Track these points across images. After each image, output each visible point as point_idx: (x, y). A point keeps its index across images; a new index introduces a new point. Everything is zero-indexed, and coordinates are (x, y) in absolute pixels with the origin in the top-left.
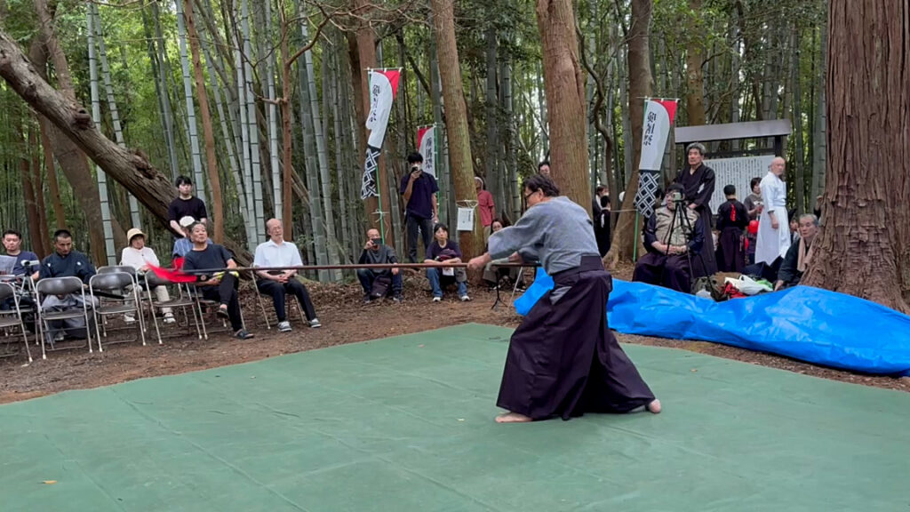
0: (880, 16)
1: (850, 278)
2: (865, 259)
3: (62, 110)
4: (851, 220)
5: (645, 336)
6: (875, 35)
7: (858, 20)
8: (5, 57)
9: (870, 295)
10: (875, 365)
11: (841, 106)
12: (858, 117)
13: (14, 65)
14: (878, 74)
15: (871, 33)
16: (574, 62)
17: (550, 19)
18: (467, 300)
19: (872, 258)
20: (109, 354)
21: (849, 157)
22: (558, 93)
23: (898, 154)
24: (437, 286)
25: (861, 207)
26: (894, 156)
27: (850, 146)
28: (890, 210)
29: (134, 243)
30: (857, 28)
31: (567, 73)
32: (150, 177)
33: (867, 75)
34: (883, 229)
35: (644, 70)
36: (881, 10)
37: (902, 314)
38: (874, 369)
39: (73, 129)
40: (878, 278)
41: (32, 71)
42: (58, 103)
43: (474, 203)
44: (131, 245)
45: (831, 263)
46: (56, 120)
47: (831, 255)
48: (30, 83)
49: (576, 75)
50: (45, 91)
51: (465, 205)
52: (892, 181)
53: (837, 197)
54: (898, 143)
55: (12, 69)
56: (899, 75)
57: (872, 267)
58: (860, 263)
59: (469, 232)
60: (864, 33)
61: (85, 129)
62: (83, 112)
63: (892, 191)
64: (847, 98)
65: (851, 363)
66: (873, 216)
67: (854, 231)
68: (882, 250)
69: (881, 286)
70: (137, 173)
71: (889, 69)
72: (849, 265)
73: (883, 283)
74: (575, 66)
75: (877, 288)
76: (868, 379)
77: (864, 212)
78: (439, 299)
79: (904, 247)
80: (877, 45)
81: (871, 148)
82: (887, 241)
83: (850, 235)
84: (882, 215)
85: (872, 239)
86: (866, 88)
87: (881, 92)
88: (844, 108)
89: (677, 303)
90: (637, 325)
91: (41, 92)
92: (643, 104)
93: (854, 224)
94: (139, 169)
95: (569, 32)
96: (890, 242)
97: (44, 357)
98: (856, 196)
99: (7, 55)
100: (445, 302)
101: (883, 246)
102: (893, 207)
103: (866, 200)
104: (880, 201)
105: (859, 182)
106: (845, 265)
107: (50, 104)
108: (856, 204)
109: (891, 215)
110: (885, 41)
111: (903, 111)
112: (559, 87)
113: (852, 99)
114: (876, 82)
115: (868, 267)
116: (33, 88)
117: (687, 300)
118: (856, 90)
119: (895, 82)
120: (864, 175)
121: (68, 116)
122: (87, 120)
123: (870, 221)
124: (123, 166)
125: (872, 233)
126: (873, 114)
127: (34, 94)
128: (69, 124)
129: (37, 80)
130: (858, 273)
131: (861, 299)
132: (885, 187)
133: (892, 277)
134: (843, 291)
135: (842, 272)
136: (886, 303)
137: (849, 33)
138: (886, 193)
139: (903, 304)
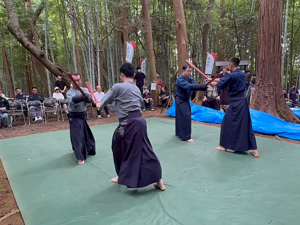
0: (273, 32)
1: (262, 107)
2: (267, 101)
3: (36, 52)
4: (263, 90)
5: (204, 122)
6: (271, 37)
7: (267, 33)
8: (20, 36)
9: (268, 112)
10: (268, 132)
11: (261, 57)
12: (266, 60)
14: (272, 48)
15: (270, 36)
16: (185, 41)
17: (179, 29)
18: (153, 110)
19: (269, 101)
20: (49, 123)
21: (263, 72)
22: (181, 51)
23: (277, 72)
24: (144, 106)
25: (266, 86)
26: (276, 72)
27: (263, 69)
28: (274, 87)
30: (266, 35)
31: (184, 45)
32: (62, 72)
33: (269, 48)
34: (272, 93)
35: (207, 45)
36: (273, 30)
37: (276, 118)
38: (267, 133)
39: (40, 58)
40: (270, 107)
41: (28, 41)
42: (35, 50)
43: (156, 82)
45: (257, 102)
46: (34, 55)
47: (257, 100)
48: (27, 44)
49: (186, 46)
50: (32, 46)
51: (153, 82)
52: (275, 79)
53: (260, 83)
54: (277, 69)
55: (22, 40)
56: (278, 49)
57: (269, 104)
58: (265, 103)
59: (154, 90)
60: (268, 36)
61: (43, 58)
62: (43, 53)
63: (275, 82)
64: (263, 54)
65: (261, 131)
66: (269, 90)
67: (264, 93)
68: (272, 99)
69: (271, 109)
70: (58, 71)
71: (275, 47)
72: (262, 103)
73: (272, 109)
74: (186, 43)
75: (270, 110)
76: (265, 136)
77: (267, 88)
78: (145, 110)
79: (278, 98)
80: (272, 40)
81: (269, 70)
82: (273, 96)
83: (263, 94)
84: (272, 89)
85: (269, 96)
86: (268, 52)
87: (272, 53)
88: (262, 58)
89: (213, 113)
90: (202, 119)
92: (206, 55)
93: (264, 91)
94: (59, 70)
95: (185, 33)
96: (274, 97)
97: (30, 124)
98: (265, 83)
99: (21, 36)
100: (146, 111)
101: (272, 98)
102: (275, 87)
103: (268, 85)
104: (271, 85)
105: (266, 79)
106: (261, 103)
107: (33, 50)
108: (265, 85)
109: (274, 89)
110: (274, 39)
111: (279, 59)
112: (181, 49)
113: (264, 55)
114: (271, 50)
115: (267, 104)
116: (28, 45)
117: (216, 112)
118: (266, 53)
119: (277, 51)
120: (267, 77)
121: (38, 54)
122: (44, 55)
123: (269, 91)
124: (54, 69)
125: (269, 94)
126: (270, 60)
127: (29, 47)
128: (38, 56)
129: (30, 43)
130: (264, 106)
131: (265, 113)
132: (273, 81)
133: (274, 107)
134: (260, 111)
135: (260, 105)
136: (272, 114)
137: (264, 36)
138: (273, 83)
139: (277, 115)
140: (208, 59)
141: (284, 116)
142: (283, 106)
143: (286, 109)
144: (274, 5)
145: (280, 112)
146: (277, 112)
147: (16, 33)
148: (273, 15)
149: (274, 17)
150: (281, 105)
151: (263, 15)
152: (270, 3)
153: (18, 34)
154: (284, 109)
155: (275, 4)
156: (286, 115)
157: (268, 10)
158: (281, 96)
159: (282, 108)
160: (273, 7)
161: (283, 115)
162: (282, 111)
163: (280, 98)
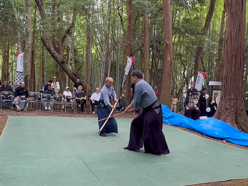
0: (235, 53)
1: (223, 117)
2: (227, 112)
3: (59, 59)
6: (233, 57)
7: (229, 54)
8: (49, 46)
9: (227, 121)
10: (218, 136)
12: (228, 77)
13: (51, 48)
14: (234, 67)
16: (170, 58)
19: (229, 112)
21: (226, 87)
22: (166, 66)
25: (227, 99)
26: (237, 88)
27: (226, 84)
28: (235, 101)
29: (67, 90)
30: (229, 56)
33: (231, 67)
34: (233, 106)
37: (234, 128)
39: (61, 64)
40: (229, 118)
41: (54, 50)
42: (58, 58)
44: (66, 91)
45: (219, 113)
46: (57, 61)
48: (53, 52)
49: (171, 62)
50: (56, 54)
52: (236, 94)
53: (222, 96)
54: (238, 85)
57: (228, 115)
58: (225, 113)
60: (231, 57)
61: (63, 64)
62: (63, 60)
63: (236, 96)
65: (213, 136)
66: (231, 102)
68: (232, 111)
70: (73, 75)
71: (236, 66)
72: (223, 114)
74: (171, 60)
75: (229, 120)
76: (215, 139)
77: (228, 101)
78: (134, 113)
79: (238, 111)
80: (234, 60)
81: (231, 85)
83: (224, 106)
84: (233, 102)
85: (229, 108)
86: (231, 70)
87: (234, 71)
88: (225, 75)
89: (184, 119)
90: (172, 123)
91: (55, 55)
92: (197, 73)
93: (225, 103)
94: (74, 74)
96: (234, 109)
98: (226, 96)
101: (232, 110)
102: (236, 100)
103: (229, 98)
104: (232, 98)
105: (227, 93)
107: (57, 57)
108: (226, 98)
109: (235, 103)
110: (236, 59)
111: (240, 77)
112: (166, 64)
113: (227, 72)
114: (233, 69)
116: (54, 54)
117: (187, 119)
118: (228, 70)
119: (238, 69)
120: (229, 92)
121: (60, 60)
122: (64, 62)
123: (229, 103)
124: (70, 73)
125: (230, 106)
126: (232, 77)
127: (54, 55)
128: (60, 62)
129: (55, 52)
130: (225, 116)
131: (224, 122)
132: (234, 95)
133: (234, 118)
134: (220, 120)
135: (221, 115)
136: (230, 124)
137: (227, 56)
138: (234, 97)
139: (236, 125)
140: (199, 77)
141: (244, 128)
142: (243, 119)
143: (246, 122)
144: (236, 32)
145: (240, 124)
146: (237, 123)
147: (46, 44)
148: (235, 40)
149: (236, 41)
150: (241, 118)
151: (227, 39)
152: (233, 30)
153: (48, 45)
154: (244, 121)
155: (237, 30)
156: (246, 128)
157: (231, 35)
158: (241, 110)
159: (242, 120)
160: (235, 33)
161: (242, 127)
162: (242, 123)
163: (241, 111)
